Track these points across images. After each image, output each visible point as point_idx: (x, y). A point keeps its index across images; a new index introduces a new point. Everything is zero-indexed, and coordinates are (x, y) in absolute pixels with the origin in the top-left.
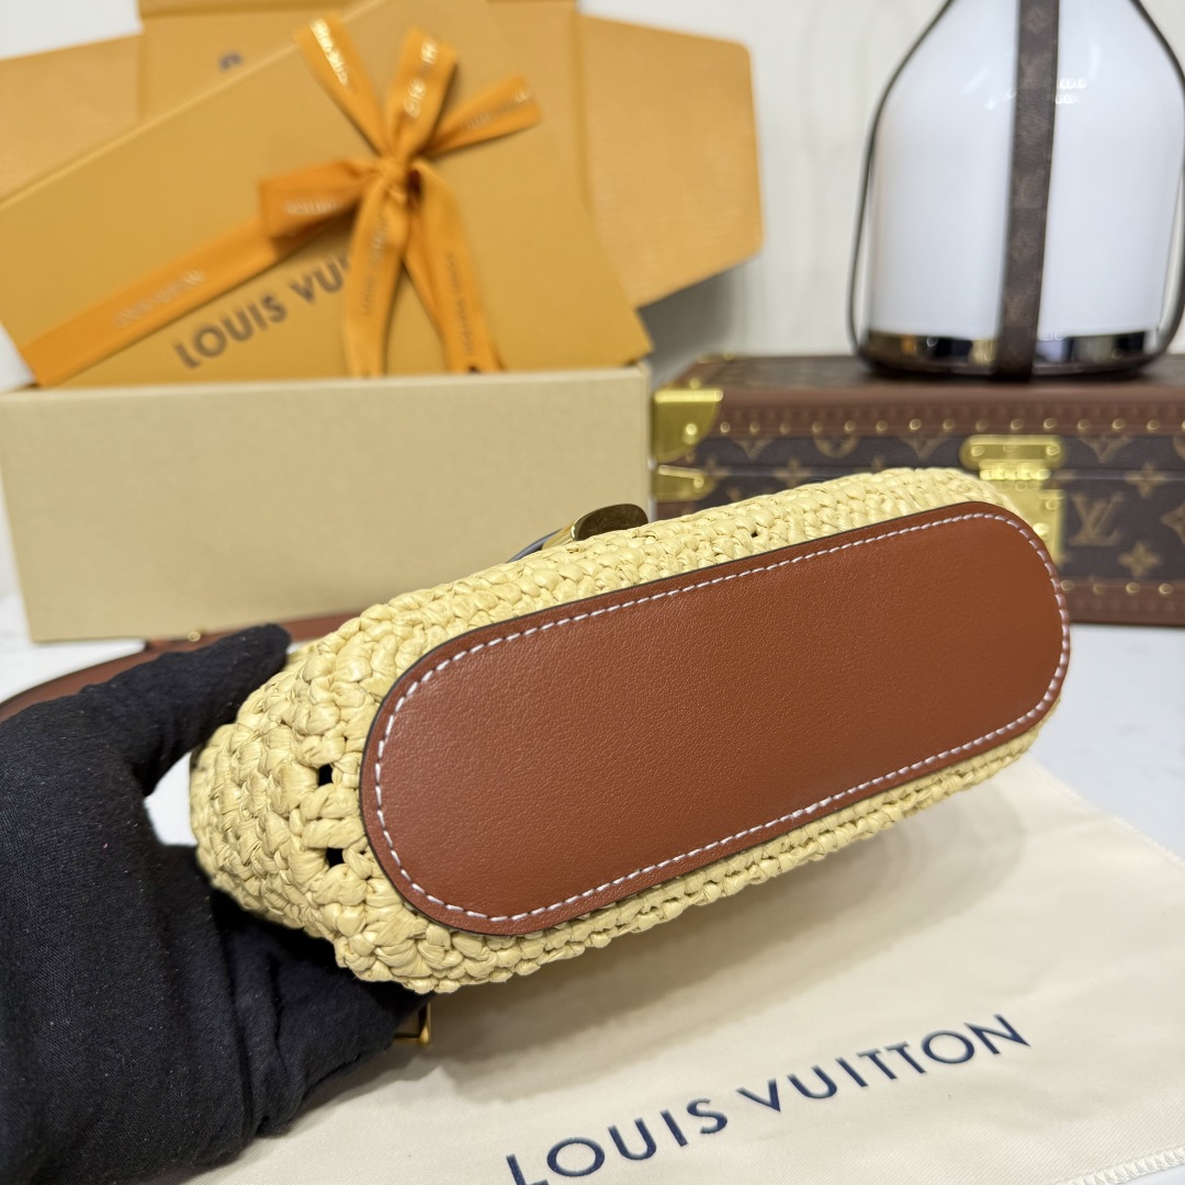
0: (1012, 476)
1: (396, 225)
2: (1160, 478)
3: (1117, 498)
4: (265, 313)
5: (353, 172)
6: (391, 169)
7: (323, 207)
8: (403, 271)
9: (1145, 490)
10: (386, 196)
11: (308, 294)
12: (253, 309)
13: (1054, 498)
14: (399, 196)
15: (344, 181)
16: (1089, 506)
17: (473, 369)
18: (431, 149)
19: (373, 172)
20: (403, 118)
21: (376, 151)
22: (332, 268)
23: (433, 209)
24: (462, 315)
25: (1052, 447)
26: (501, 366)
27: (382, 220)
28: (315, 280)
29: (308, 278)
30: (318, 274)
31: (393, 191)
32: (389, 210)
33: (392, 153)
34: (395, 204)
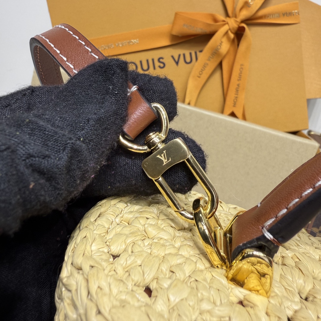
1: (225, 47)
4: (157, 64)
5: (216, 20)
6: (233, 23)
7: (199, 29)
10: (227, 33)
11: (177, 63)
12: (153, 60)
14: (232, 36)
15: (210, 22)
17: (233, 115)
18: (250, 21)
19: (225, 23)
20: (246, 4)
21: (227, 15)
22: (191, 54)
24: (237, 91)
26: (244, 118)
27: (221, 42)
28: (182, 57)
29: (179, 56)
30: (184, 55)
31: (230, 32)
32: (224, 40)
33: (236, 17)
34: (229, 38)
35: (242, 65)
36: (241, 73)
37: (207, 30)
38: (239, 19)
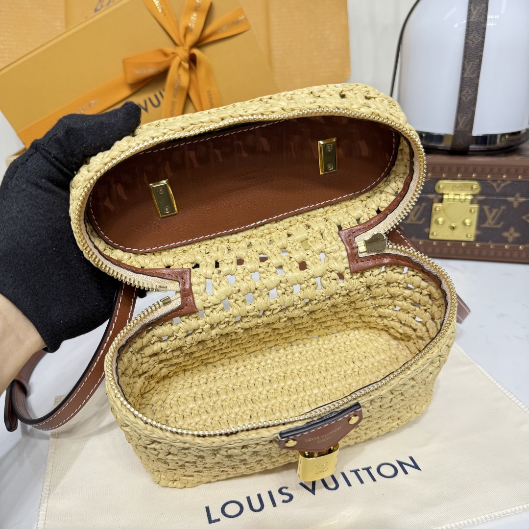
0: (457, 197)
1: (184, 79)
2: (523, 199)
3: (503, 208)
5: (166, 55)
6: (182, 53)
7: (151, 71)
8: (188, 97)
9: (516, 205)
10: (180, 64)
11: (146, 110)
13: (476, 207)
14: (186, 65)
15: (162, 59)
16: (491, 212)
18: (200, 43)
19: (175, 54)
20: (188, 30)
21: (176, 44)
22: (156, 96)
23: (201, 71)
25: (475, 185)
27: (179, 76)
28: (148, 102)
29: (145, 102)
30: (150, 99)
31: (183, 63)
32: (181, 72)
33: (183, 45)
34: (184, 69)
35: (209, 92)
36: (211, 100)
37: (161, 68)
38: (187, 47)
